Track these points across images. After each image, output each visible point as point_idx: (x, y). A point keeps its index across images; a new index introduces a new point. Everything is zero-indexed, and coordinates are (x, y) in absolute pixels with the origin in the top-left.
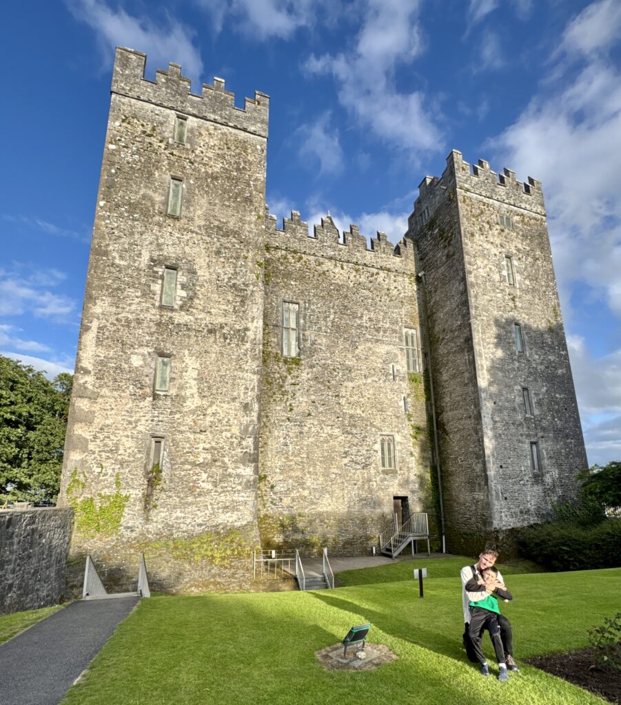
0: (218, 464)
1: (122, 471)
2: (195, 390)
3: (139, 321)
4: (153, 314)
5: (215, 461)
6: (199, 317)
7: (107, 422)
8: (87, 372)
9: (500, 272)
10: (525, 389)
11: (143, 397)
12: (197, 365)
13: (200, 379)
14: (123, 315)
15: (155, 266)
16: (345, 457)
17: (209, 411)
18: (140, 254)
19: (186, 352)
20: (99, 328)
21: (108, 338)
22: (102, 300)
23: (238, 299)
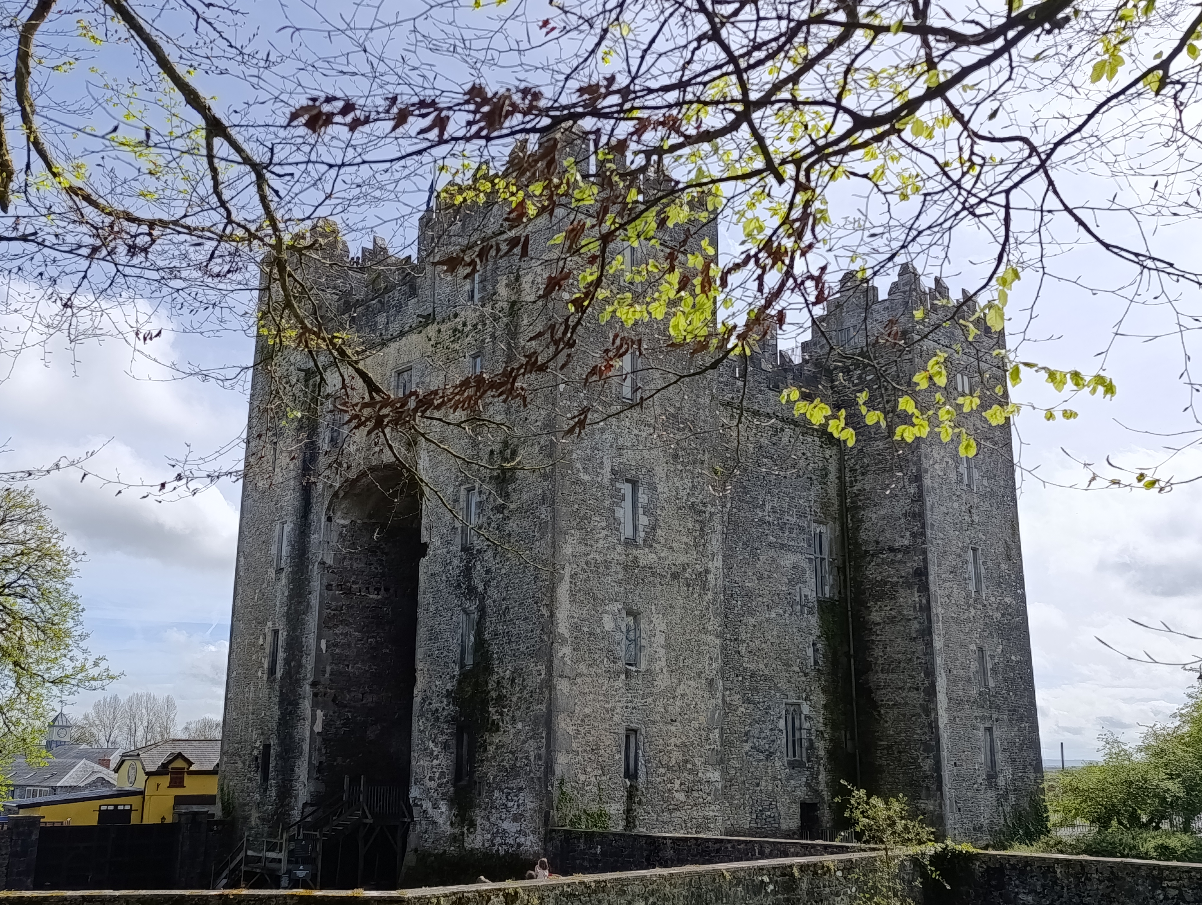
0: (689, 766)
1: (604, 778)
2: (664, 664)
3: (607, 564)
4: (618, 555)
5: (687, 761)
6: (663, 555)
7: (587, 711)
8: (564, 641)
9: (957, 467)
10: (981, 649)
11: (618, 674)
12: (663, 627)
13: (667, 646)
14: (592, 556)
15: (616, 480)
16: (746, 741)
17: (679, 692)
18: (602, 463)
19: (653, 607)
20: (572, 576)
21: (579, 591)
22: (572, 535)
23: (698, 527)
